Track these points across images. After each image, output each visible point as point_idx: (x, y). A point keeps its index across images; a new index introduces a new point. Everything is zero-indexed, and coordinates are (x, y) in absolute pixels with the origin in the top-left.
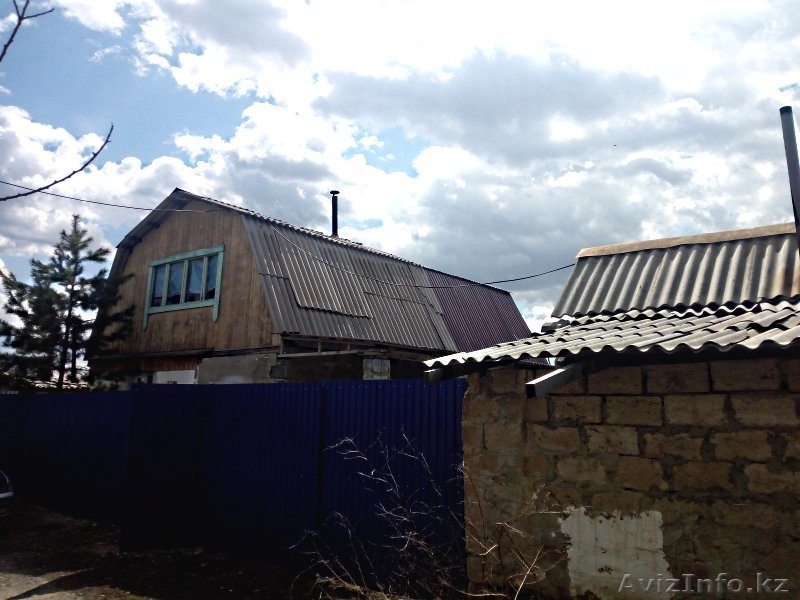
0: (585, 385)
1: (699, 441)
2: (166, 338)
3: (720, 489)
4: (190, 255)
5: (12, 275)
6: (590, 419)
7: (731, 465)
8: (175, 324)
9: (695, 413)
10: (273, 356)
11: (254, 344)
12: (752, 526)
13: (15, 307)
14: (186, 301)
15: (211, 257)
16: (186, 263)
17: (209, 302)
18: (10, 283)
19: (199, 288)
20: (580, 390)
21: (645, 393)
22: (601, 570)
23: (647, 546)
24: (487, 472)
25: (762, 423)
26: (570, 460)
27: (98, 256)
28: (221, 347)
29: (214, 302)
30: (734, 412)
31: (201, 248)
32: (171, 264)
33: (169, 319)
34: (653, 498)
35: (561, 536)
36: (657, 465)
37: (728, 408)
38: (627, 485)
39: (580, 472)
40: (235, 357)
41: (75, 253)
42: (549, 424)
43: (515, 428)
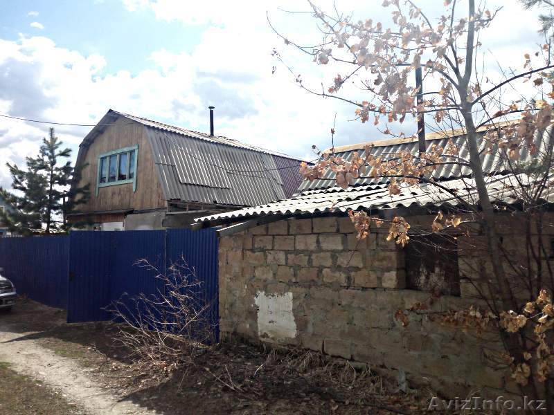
0: (267, 229)
1: (307, 258)
2: (109, 202)
3: (313, 280)
4: (120, 151)
5: (15, 166)
6: (268, 248)
7: (317, 269)
8: (113, 194)
9: (306, 244)
10: (163, 214)
11: (155, 206)
12: (324, 299)
13: (18, 185)
14: (119, 180)
15: (132, 152)
16: (118, 156)
17: (131, 181)
18: (14, 171)
19: (125, 172)
20: (265, 233)
21: (288, 235)
22: (270, 322)
23: (287, 310)
24: (228, 276)
25: (329, 248)
26: (259, 268)
27: (65, 154)
28: (138, 208)
29: (133, 181)
30: (320, 243)
31: (125, 146)
32: (111, 156)
33: (110, 191)
34: (289, 286)
35: (255, 306)
36: (292, 269)
37: (318, 242)
38: (281, 280)
39: (263, 274)
40: (143, 214)
41: (52, 151)
42: (253, 251)
43: (239, 253)
